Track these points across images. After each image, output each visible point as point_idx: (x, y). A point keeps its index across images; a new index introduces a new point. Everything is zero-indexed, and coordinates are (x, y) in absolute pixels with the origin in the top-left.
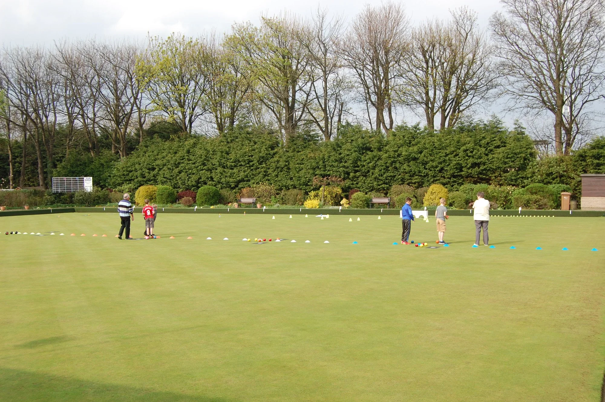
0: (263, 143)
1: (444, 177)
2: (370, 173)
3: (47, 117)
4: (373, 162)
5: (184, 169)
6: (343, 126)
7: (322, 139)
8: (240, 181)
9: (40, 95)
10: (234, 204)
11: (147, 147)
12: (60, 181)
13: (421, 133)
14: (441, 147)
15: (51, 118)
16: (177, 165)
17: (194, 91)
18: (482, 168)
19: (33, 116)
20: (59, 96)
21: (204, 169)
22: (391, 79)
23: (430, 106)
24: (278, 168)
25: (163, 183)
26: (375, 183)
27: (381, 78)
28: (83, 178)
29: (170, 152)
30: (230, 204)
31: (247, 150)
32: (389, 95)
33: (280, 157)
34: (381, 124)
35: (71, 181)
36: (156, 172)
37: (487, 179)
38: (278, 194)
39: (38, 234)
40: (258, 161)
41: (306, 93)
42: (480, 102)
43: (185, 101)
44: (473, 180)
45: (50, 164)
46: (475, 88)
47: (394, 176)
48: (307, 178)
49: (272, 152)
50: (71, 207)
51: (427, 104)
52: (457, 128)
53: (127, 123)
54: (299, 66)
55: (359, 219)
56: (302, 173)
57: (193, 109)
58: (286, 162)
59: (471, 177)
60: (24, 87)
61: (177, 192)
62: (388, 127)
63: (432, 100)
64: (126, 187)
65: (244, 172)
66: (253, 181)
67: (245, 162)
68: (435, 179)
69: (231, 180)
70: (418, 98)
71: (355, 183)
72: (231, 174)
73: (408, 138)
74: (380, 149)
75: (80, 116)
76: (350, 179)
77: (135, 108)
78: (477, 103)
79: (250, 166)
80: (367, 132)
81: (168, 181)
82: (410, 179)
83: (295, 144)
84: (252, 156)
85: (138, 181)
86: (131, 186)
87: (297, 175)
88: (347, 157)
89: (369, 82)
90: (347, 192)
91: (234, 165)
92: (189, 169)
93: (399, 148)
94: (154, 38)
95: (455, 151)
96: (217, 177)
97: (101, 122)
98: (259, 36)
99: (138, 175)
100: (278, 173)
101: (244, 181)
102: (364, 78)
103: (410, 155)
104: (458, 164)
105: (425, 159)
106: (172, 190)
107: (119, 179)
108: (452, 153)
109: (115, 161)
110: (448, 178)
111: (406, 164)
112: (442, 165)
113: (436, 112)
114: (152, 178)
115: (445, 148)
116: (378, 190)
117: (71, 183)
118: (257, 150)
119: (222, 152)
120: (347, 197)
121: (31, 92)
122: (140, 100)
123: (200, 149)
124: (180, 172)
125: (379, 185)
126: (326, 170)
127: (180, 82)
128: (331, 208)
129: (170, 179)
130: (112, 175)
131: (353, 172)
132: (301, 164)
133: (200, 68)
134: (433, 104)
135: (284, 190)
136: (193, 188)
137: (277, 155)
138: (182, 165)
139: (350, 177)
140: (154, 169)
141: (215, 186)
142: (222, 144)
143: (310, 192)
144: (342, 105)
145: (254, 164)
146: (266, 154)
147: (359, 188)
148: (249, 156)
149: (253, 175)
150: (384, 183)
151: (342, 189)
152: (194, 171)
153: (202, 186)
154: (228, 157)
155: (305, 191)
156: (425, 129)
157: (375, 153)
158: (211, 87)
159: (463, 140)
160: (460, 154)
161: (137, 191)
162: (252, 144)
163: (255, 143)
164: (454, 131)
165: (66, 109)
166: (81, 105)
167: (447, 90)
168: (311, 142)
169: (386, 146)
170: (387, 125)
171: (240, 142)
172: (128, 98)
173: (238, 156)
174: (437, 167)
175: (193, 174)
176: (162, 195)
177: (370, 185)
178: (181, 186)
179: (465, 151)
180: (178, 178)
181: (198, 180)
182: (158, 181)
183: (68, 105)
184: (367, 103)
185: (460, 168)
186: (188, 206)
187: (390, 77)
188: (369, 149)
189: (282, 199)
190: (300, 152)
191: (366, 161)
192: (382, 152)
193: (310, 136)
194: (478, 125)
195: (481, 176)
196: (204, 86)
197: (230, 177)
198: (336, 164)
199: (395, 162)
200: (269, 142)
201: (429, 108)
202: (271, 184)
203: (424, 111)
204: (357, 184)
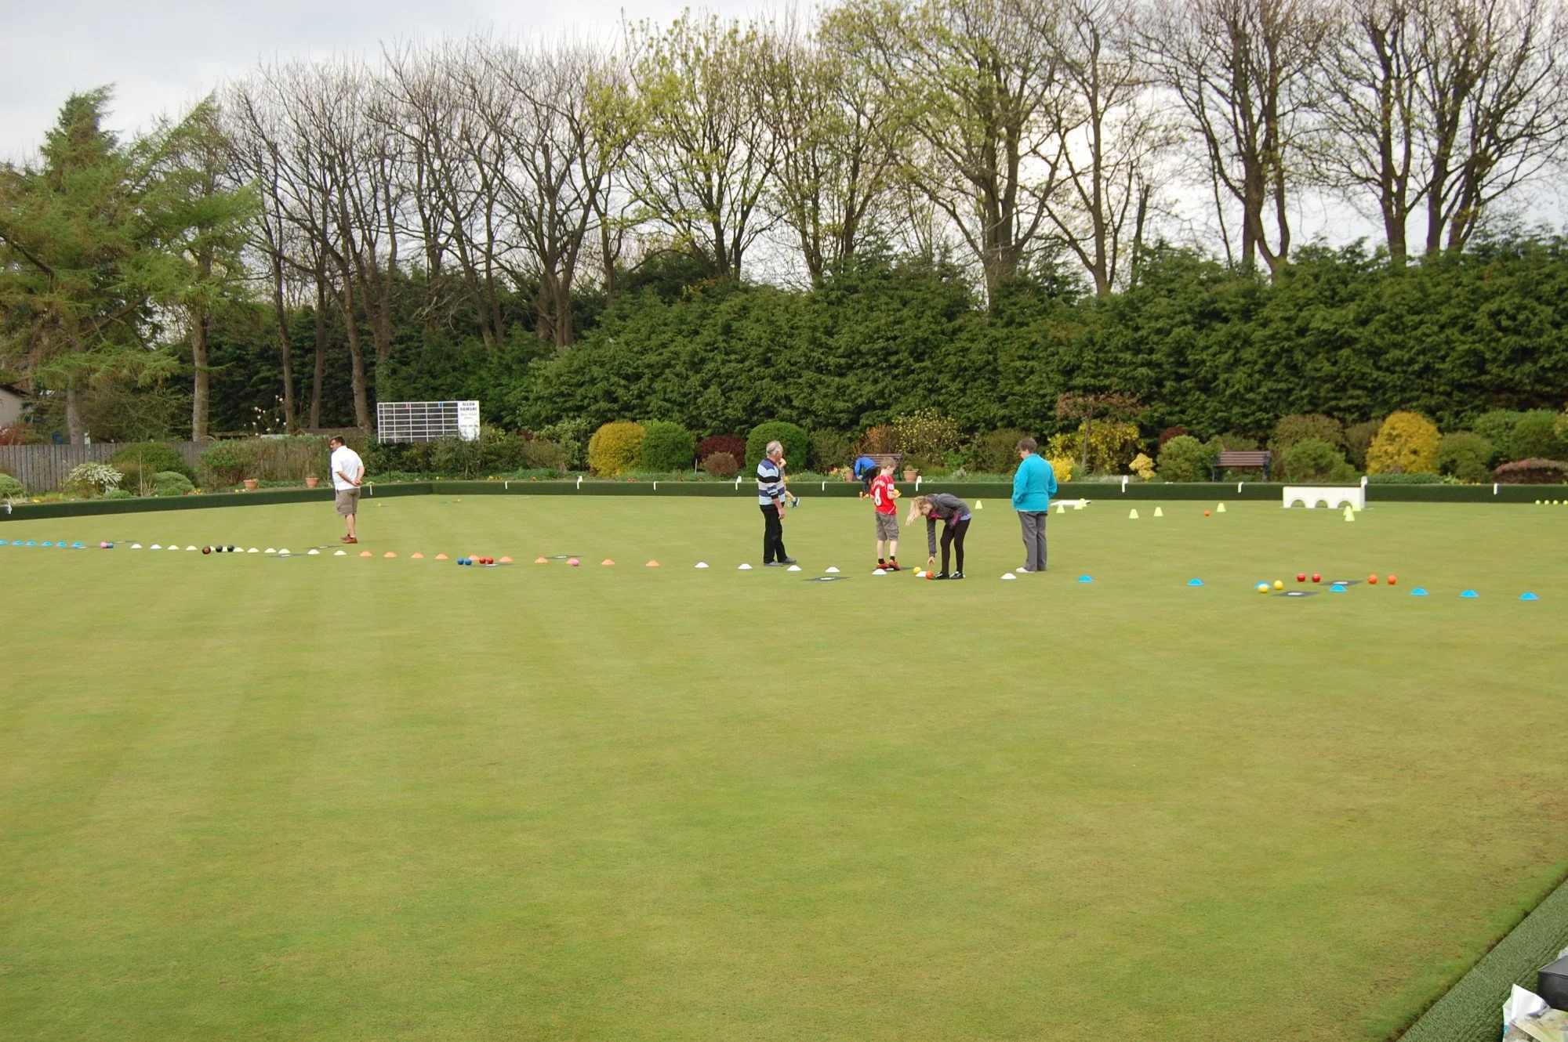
0: (925, 303)
1: (1431, 391)
2: (1220, 383)
3: (372, 244)
4: (1231, 352)
5: (715, 376)
6: (1150, 253)
7: (1088, 291)
8: (862, 409)
10: (843, 471)
11: (623, 318)
12: (397, 412)
13: (1368, 267)
14: (1422, 305)
15: (383, 247)
16: (696, 365)
17: (748, 165)
18: (1545, 362)
21: (769, 376)
22: (1284, 114)
23: (1395, 189)
24: (966, 369)
25: (664, 415)
26: (1236, 410)
28: (456, 405)
29: (680, 332)
30: (836, 470)
31: (883, 321)
32: (1276, 162)
33: (973, 341)
34: (1256, 243)
35: (424, 411)
36: (644, 383)
37: (1555, 396)
38: (963, 442)
39: (284, 551)
40: (911, 353)
41: (1049, 162)
42: (1543, 172)
43: (721, 195)
44: (1515, 398)
45: (381, 369)
46: (1531, 132)
47: (1289, 391)
48: (1044, 396)
49: (949, 327)
50: (426, 481)
51: (1385, 185)
52: (1473, 249)
53: (573, 257)
55: (1158, 512)
56: (1031, 385)
57: (745, 215)
58: (990, 353)
59: (1513, 391)
61: (699, 439)
62: (1275, 251)
63: (1399, 173)
64: (566, 426)
65: (876, 382)
66: (899, 407)
67: (876, 354)
68: (1407, 395)
69: (840, 405)
70: (1357, 168)
71: (1178, 409)
72: (838, 389)
73: (1329, 282)
74: (1246, 315)
75: (453, 241)
76: (1163, 398)
77: (593, 214)
78: (1534, 175)
79: (890, 367)
80: (1212, 266)
81: (676, 408)
82: (1335, 398)
83: (1014, 304)
84: (895, 338)
85: (597, 411)
86: (582, 422)
87: (1017, 388)
88: (1156, 338)
89: (1220, 129)
90: (1153, 435)
91: (847, 363)
92: (729, 376)
93: (1300, 310)
94: (637, 26)
95: (1464, 316)
96: (802, 396)
97: (507, 256)
98: (912, 8)
99: (600, 394)
100: (966, 384)
101: (875, 408)
102: (1203, 113)
103: (1336, 330)
104: (1474, 352)
105: (1377, 341)
106: (682, 433)
107: (549, 407)
108: (1453, 322)
109: (542, 357)
110: (1444, 393)
111: (1320, 356)
112: (1428, 358)
113: (1413, 205)
114: (635, 402)
115: (1434, 308)
116: (1243, 431)
117: (424, 417)
118: (908, 323)
119: (814, 329)
120: (1153, 451)
122: (604, 193)
123: (758, 320)
124: (705, 385)
125: (1245, 416)
126: (1099, 375)
128: (1105, 479)
129: (681, 405)
130: (532, 396)
131: (1173, 377)
132: (1027, 359)
134: (1402, 181)
135: (981, 430)
136: (738, 428)
137: (964, 335)
138: (711, 366)
139: (1165, 391)
140: (638, 377)
141: (797, 423)
142: (816, 307)
143: (1052, 435)
145: (899, 362)
146: (934, 333)
147: (1189, 423)
148: (888, 339)
149: (897, 390)
150: (1260, 409)
151: (1142, 428)
152: (742, 380)
153: (762, 422)
154: (831, 342)
155: (1038, 435)
156: (1380, 254)
157: (1237, 326)
159: (1485, 286)
160: (1478, 324)
161: (595, 437)
162: (896, 305)
163: (905, 303)
164: (1464, 258)
165: (420, 222)
166: (455, 210)
167: (1446, 141)
168: (1059, 299)
169: (1264, 305)
170: (1270, 246)
171: (864, 301)
172: (576, 190)
173: (858, 337)
174: (1411, 362)
175: (740, 388)
176: (656, 447)
177: (1220, 414)
178: (708, 422)
179: (1493, 315)
180: (700, 400)
181: (752, 405)
182: (649, 409)
183: (427, 213)
184: (1216, 184)
185: (1481, 365)
186: (723, 475)
187: (1279, 111)
188: (1218, 316)
189: (976, 456)
190: (1027, 325)
191: (1207, 348)
192: (1252, 324)
193: (1054, 280)
194: (1534, 240)
195: (1538, 387)
196: (774, 149)
197: (836, 398)
198: (1128, 356)
199: (1290, 351)
200: (941, 299)
201: (1393, 194)
202: (946, 415)
203: (1378, 202)
204: (1183, 412)
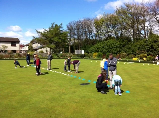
21: (109, 48)
24: (128, 48)
25: (100, 52)
35: (79, 51)
38: (128, 55)
65: (119, 49)
72: (116, 50)
88: (149, 44)
91: (117, 47)
96: (112, 50)
101: (119, 52)
114: (98, 51)
124: (104, 49)
126: (142, 49)
139: (150, 50)
140: (99, 48)
143: (137, 55)
145: (121, 47)
146: (125, 44)
154: (115, 45)
161: (93, 54)
181: (108, 51)
191: (155, 45)
193: (140, 38)
198: (146, 46)
202: (126, 52)
204: (152, 53)
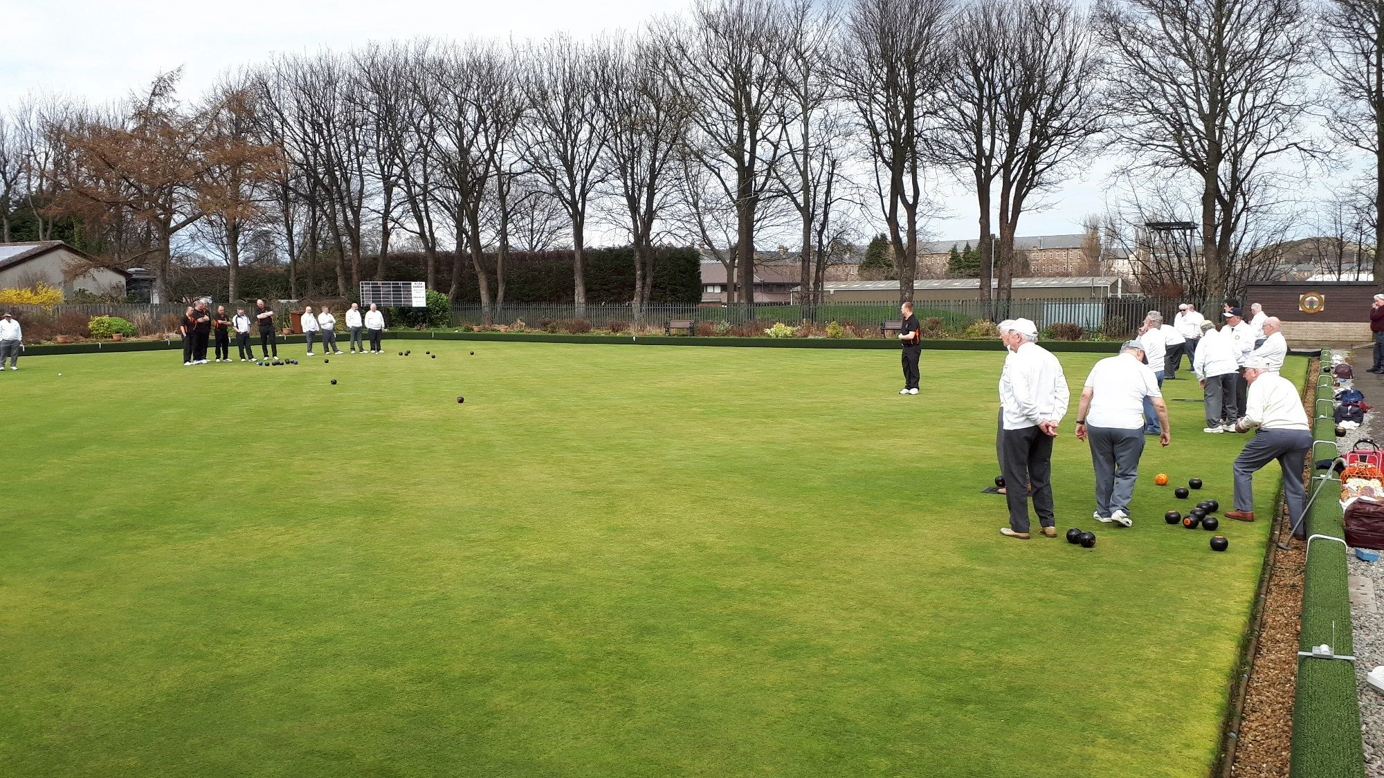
3: (348, 181)
9: (336, 145)
12: (371, 287)
17: (590, 140)
19: (326, 181)
20: (367, 148)
22: (917, 118)
23: (984, 164)
27: (901, 116)
28: (411, 284)
32: (913, 147)
34: (899, 197)
35: (390, 287)
41: (773, 144)
42: (1073, 156)
43: (573, 158)
46: (1063, 131)
50: (393, 331)
51: (978, 162)
53: (480, 193)
54: (763, 98)
57: (588, 172)
60: (309, 130)
63: (987, 153)
70: (964, 152)
77: (492, 168)
78: (1066, 158)
89: (880, 125)
102: (871, 116)
113: (994, 175)
117: (389, 291)
121: (322, 140)
122: (499, 155)
127: (565, 126)
133: (597, 99)
134: (989, 160)
144: (833, 163)
158: (616, 135)
165: (379, 168)
166: (403, 161)
167: (1015, 138)
170: (908, 198)
172: (480, 152)
183: (383, 162)
184: (876, 161)
187: (915, 116)
196: (605, 132)
201: (983, 167)
203: (973, 172)
